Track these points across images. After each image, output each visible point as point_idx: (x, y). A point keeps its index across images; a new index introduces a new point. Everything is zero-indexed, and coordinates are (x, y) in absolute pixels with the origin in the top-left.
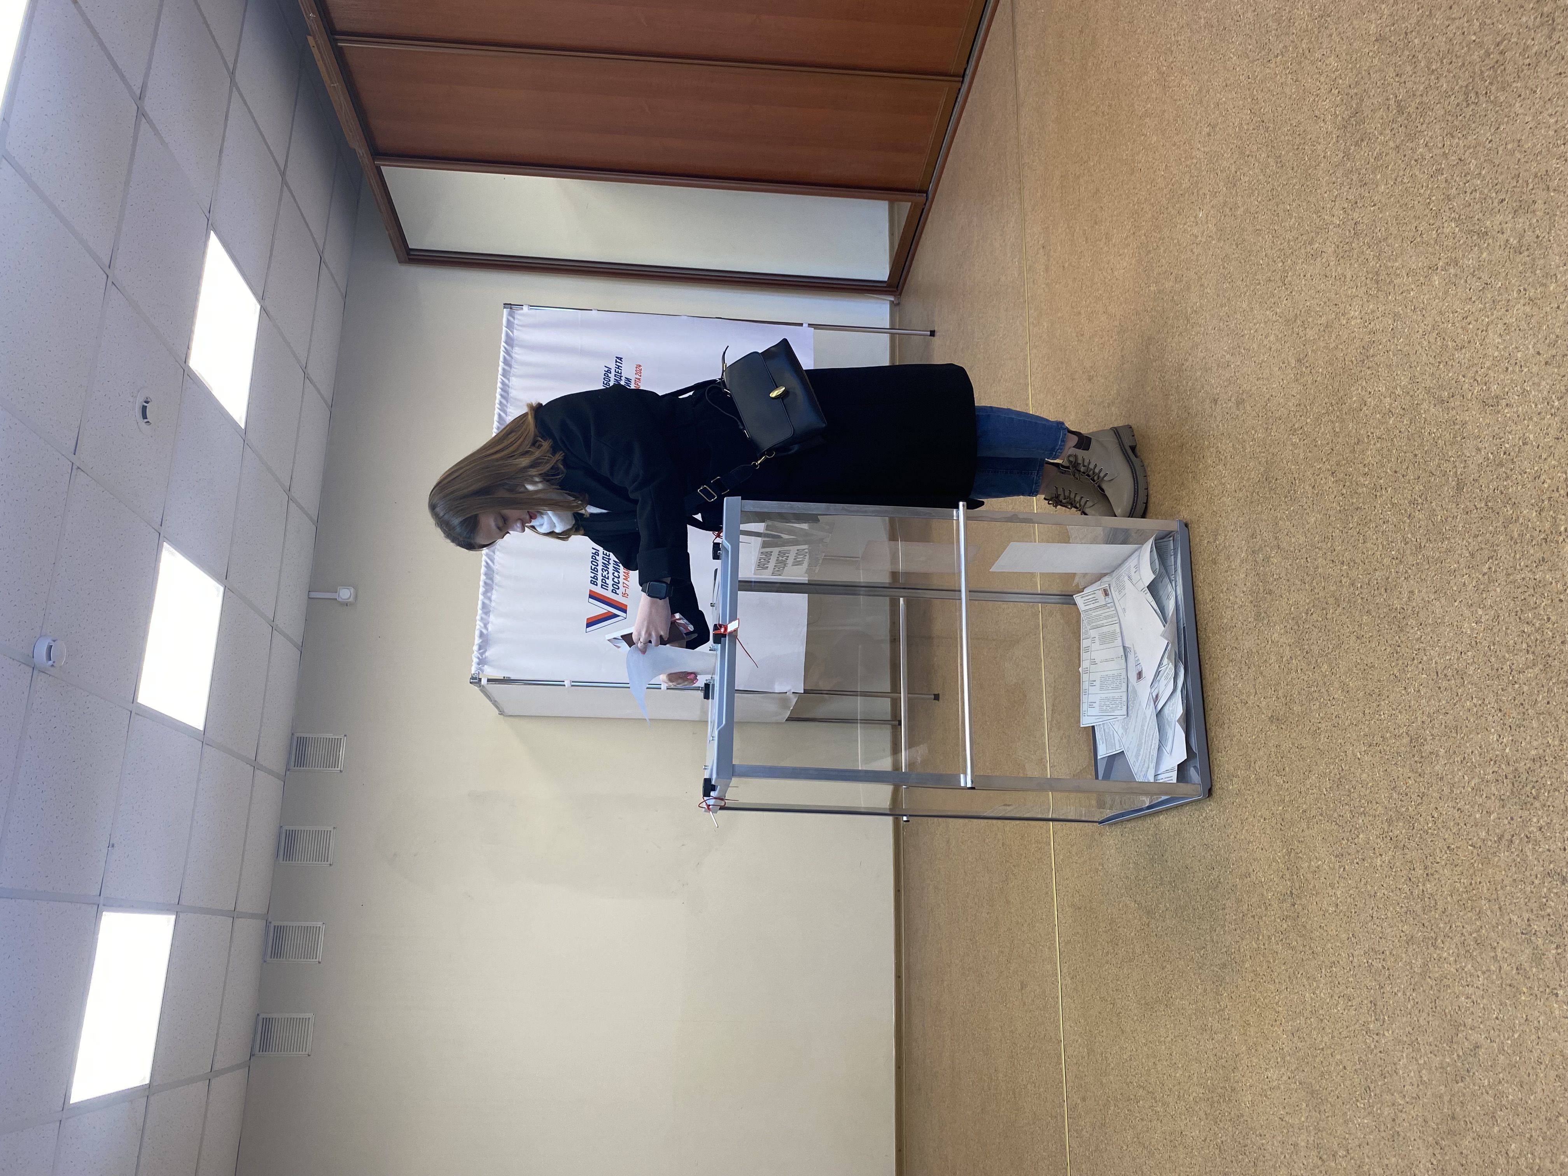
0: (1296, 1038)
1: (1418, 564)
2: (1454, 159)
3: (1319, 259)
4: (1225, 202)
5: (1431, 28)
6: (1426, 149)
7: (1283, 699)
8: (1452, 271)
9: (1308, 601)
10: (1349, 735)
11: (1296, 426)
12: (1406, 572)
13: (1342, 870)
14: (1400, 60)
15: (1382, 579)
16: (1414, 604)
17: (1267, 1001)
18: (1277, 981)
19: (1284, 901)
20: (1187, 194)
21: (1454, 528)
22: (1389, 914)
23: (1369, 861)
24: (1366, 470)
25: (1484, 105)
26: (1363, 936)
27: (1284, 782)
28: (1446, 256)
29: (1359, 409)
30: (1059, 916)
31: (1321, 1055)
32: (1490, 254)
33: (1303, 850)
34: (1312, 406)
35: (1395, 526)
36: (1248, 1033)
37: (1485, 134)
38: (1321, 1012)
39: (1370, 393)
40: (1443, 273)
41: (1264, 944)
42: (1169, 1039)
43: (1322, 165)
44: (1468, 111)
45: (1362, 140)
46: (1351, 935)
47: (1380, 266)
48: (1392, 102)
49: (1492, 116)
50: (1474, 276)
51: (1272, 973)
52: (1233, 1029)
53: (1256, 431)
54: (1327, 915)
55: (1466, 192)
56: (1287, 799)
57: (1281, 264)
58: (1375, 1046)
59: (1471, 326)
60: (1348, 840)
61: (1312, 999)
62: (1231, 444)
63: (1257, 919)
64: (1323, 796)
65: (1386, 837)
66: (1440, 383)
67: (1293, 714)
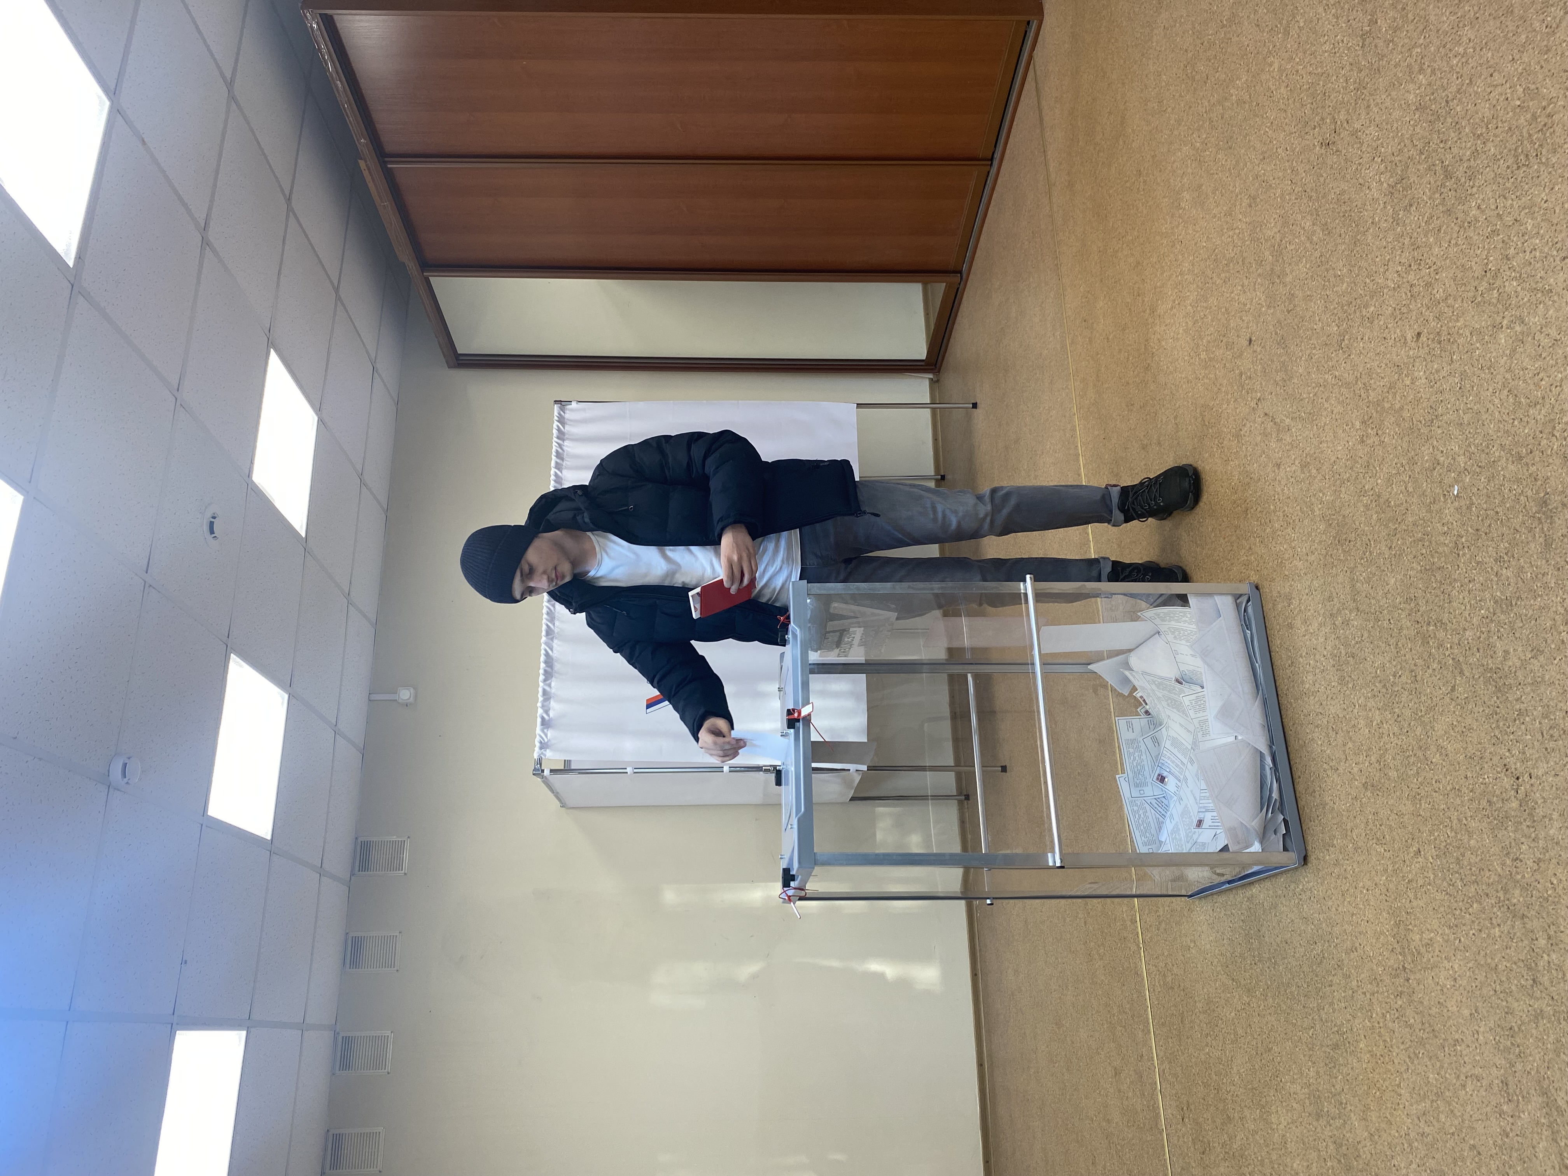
0: (1423, 1122)
1: (1510, 622)
2: (1509, 220)
3: (1376, 322)
4: (1272, 269)
5: (1473, 96)
6: (1478, 211)
7: (1377, 765)
8: (1518, 328)
9: (1394, 663)
10: (1452, 800)
11: (1367, 487)
12: (1499, 631)
13: (1457, 941)
14: (1443, 128)
15: (1472, 639)
16: (1511, 663)
17: (1387, 1083)
18: (1396, 1061)
19: (1397, 976)
20: (1231, 265)
21: (1546, 586)
22: (1513, 988)
23: (1487, 931)
24: (1446, 529)
25: (1536, 167)
26: (1488, 1011)
27: (1385, 850)
28: (1510, 314)
29: (1432, 468)
30: (1151, 997)
31: (1452, 1140)
32: (1557, 310)
33: (1413, 922)
34: (1382, 466)
35: (1482, 584)
36: (1369, 1119)
37: (1539, 194)
38: (1447, 1094)
39: (1442, 452)
40: (1509, 331)
41: (1379, 1023)
42: (1282, 1126)
43: (1371, 230)
44: (1520, 173)
45: (1411, 205)
46: (1474, 1011)
47: (1442, 326)
48: (1438, 168)
49: (1544, 176)
50: (1541, 333)
51: (1390, 1053)
52: (1352, 1115)
53: (1323, 494)
54: (1445, 990)
55: (1525, 252)
56: (1390, 868)
57: (1336, 328)
58: (1511, 1129)
59: (1543, 383)
60: (1461, 910)
61: (1436, 1080)
62: (1298, 508)
63: (1368, 996)
64: (1429, 864)
65: (1503, 906)
66: (1516, 440)
67: (1389, 779)
